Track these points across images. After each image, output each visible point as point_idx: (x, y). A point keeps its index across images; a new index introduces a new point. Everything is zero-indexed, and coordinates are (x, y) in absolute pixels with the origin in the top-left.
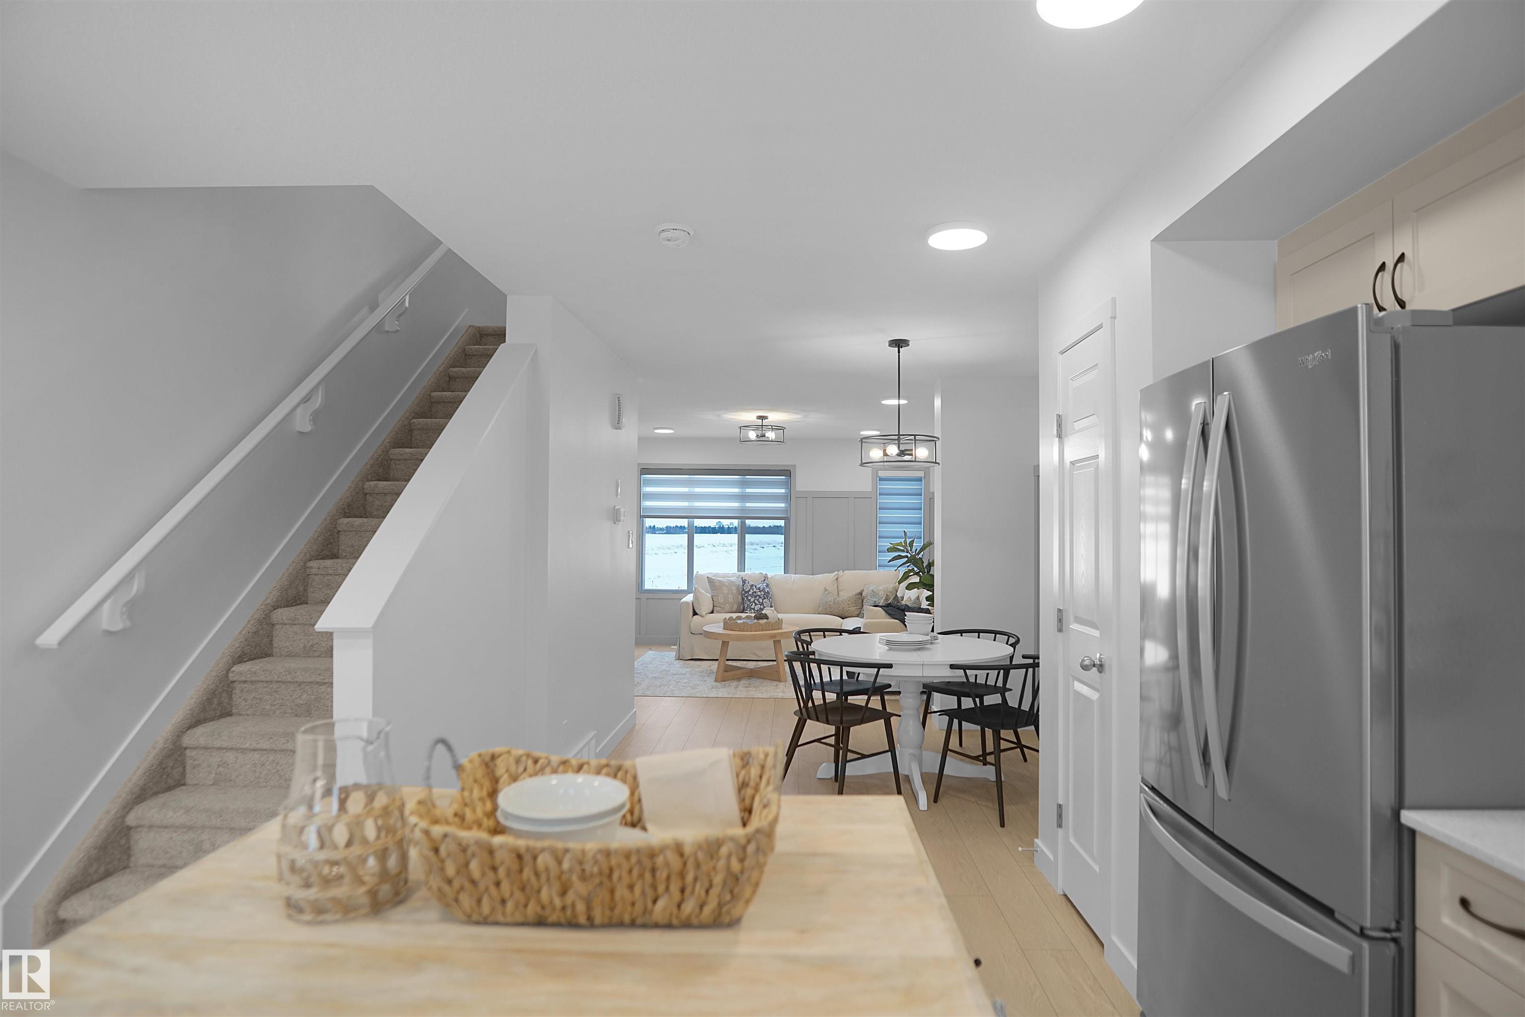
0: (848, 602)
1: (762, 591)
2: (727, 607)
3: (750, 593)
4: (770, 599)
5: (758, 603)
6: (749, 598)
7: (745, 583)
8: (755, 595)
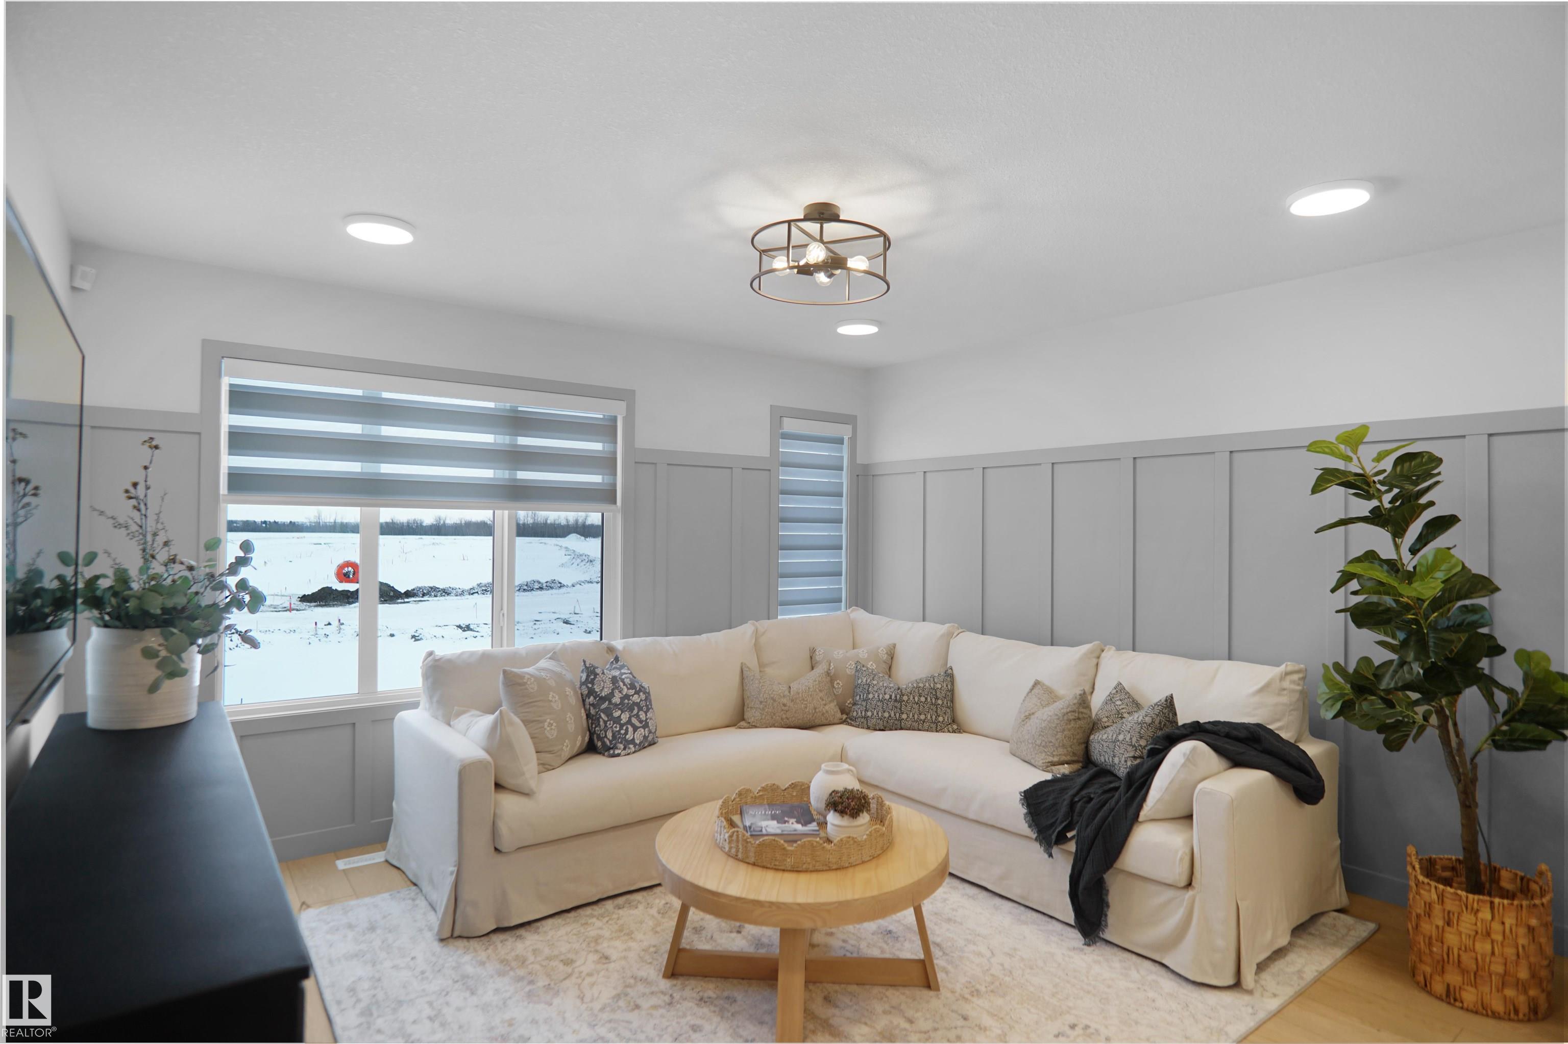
0: (821, 694)
1: (640, 690)
3: (615, 699)
4: (658, 709)
5: (638, 724)
6: (617, 714)
7: (596, 675)
8: (628, 704)
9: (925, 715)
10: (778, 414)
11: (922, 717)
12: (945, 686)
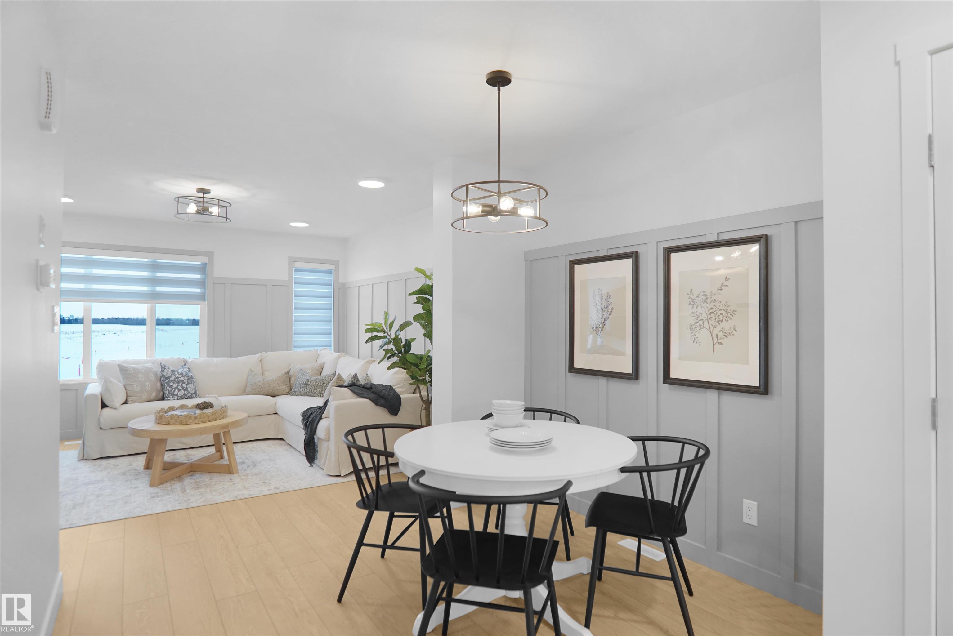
0: (279, 382)
1: (185, 376)
2: (145, 396)
3: (172, 379)
4: (194, 384)
5: (181, 388)
6: (171, 384)
7: (165, 369)
8: (177, 380)
9: (317, 390)
10: (292, 260)
11: (315, 391)
12: (329, 379)
